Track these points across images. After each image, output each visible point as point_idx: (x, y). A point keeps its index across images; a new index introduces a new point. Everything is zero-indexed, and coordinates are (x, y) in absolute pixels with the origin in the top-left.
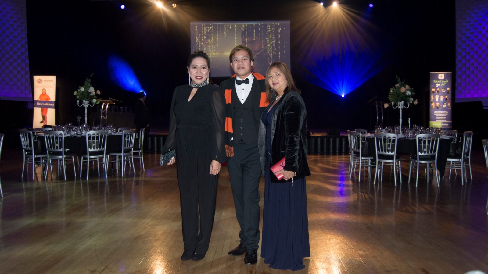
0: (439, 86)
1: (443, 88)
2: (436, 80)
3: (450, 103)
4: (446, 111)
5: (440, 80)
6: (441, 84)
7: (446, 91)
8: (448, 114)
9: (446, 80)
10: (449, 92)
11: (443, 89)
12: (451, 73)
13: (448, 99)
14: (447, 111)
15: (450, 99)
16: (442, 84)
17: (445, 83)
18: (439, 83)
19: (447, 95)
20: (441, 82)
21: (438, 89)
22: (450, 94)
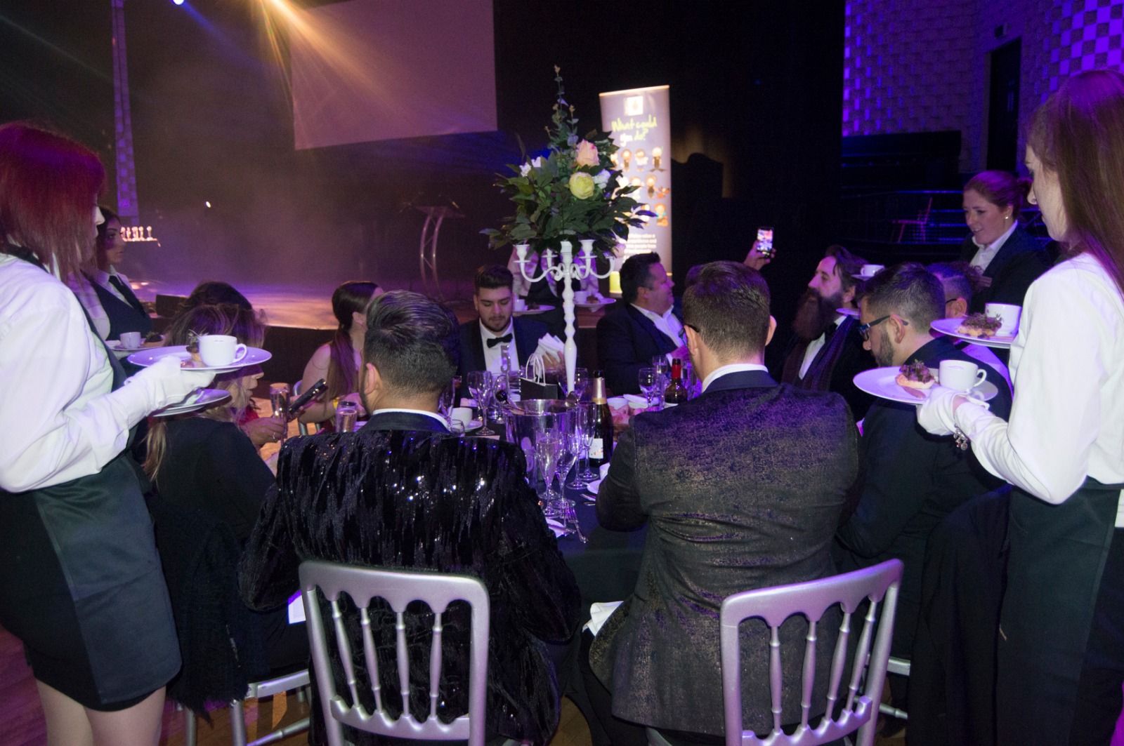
0: (628, 143)
1: (639, 151)
2: (619, 120)
3: (665, 206)
4: (650, 236)
5: (632, 120)
6: (634, 136)
7: (649, 162)
8: (657, 244)
9: (650, 116)
10: (661, 162)
11: (641, 154)
12: (666, 89)
13: (656, 189)
14: (654, 236)
15: (664, 190)
16: (638, 132)
17: (646, 131)
18: (628, 132)
19: (651, 177)
20: (635, 127)
21: (626, 154)
22: (662, 170)
